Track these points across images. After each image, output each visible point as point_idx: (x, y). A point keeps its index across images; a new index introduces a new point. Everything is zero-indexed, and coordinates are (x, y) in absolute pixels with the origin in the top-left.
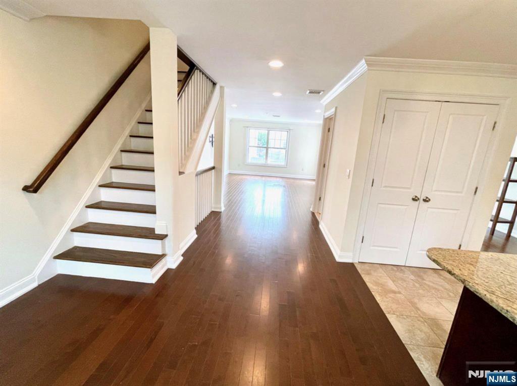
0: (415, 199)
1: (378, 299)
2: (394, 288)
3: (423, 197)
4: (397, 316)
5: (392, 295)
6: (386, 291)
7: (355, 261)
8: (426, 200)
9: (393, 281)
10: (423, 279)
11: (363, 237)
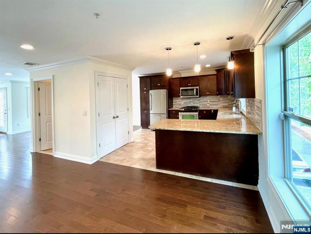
0: (114, 118)
1: (123, 164)
2: (123, 158)
3: (116, 116)
4: (134, 164)
5: (125, 161)
6: (122, 161)
7: (98, 159)
8: (117, 117)
9: (119, 156)
10: (126, 150)
11: (100, 144)
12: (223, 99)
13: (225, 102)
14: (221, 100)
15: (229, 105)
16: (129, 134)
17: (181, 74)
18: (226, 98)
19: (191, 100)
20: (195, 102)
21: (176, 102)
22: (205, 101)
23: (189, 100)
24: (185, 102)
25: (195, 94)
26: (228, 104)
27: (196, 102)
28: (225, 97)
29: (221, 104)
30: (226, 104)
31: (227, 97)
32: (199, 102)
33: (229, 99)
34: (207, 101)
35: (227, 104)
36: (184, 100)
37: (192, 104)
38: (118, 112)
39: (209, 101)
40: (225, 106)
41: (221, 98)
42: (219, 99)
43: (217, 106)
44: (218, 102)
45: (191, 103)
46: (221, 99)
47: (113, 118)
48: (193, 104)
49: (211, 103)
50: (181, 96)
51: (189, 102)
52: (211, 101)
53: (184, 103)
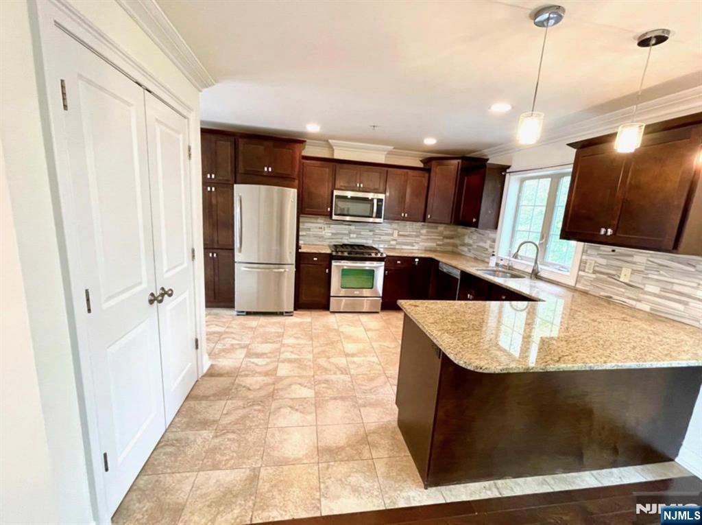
8: (165, 293)
11: (105, 455)
12: (428, 232)
13: (431, 239)
14: (422, 235)
15: (437, 245)
16: (197, 347)
17: (333, 150)
18: (435, 230)
19: (352, 228)
20: (362, 233)
21: (309, 229)
22: (387, 234)
23: (347, 227)
24: (334, 232)
25: (374, 215)
26: (435, 244)
27: (365, 233)
28: (432, 227)
29: (421, 244)
30: (432, 242)
31: (436, 228)
32: (371, 234)
33: (441, 234)
34: (392, 235)
35: (433, 245)
36: (332, 226)
37: (354, 239)
38: (165, 269)
39: (396, 233)
40: (428, 249)
41: (424, 228)
42: (419, 232)
43: (413, 246)
44: (417, 239)
45: (352, 236)
46: (424, 231)
47: (151, 302)
48: (357, 238)
49: (401, 240)
50: (335, 215)
51: (347, 232)
52: (401, 233)
53: (333, 234)
